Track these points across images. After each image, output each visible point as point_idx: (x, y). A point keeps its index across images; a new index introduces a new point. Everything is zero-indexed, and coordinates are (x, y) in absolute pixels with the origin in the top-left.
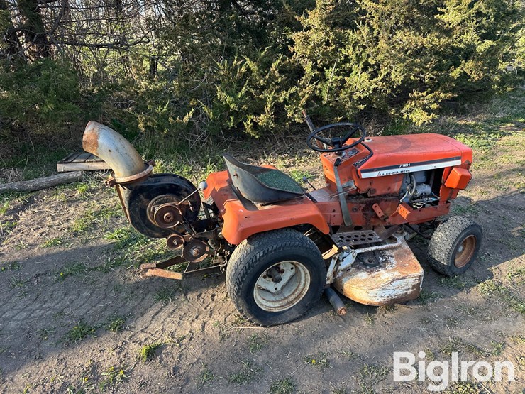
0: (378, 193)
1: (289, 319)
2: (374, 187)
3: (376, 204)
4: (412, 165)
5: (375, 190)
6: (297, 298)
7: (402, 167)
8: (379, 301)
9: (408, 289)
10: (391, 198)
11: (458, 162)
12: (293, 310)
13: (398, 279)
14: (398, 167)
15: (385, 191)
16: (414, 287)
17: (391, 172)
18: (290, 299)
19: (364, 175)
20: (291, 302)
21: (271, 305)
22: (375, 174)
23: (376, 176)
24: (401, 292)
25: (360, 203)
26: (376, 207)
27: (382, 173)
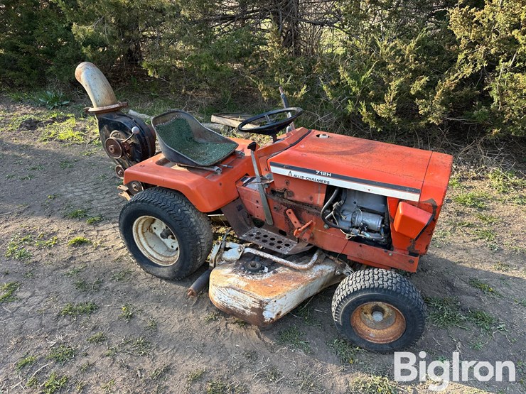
0: (297, 198)
1: (159, 274)
2: (291, 188)
4: (334, 176)
5: (293, 194)
6: (173, 261)
7: (320, 174)
8: (216, 301)
9: (246, 308)
10: (314, 211)
11: (415, 197)
12: (165, 269)
13: (234, 289)
14: (314, 172)
15: (305, 199)
16: (253, 309)
17: (305, 176)
18: (171, 259)
19: (274, 169)
20: (168, 262)
21: (152, 253)
22: (285, 172)
23: (287, 175)
24: (238, 306)
25: (281, 204)
26: (290, 213)
27: (295, 173)
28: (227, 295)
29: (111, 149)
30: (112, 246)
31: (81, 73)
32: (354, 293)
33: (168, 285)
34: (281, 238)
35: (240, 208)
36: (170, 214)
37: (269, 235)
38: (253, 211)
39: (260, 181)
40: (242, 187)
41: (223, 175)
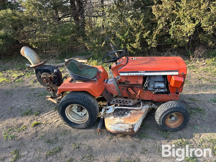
0: (131, 83)
1: (80, 127)
2: (128, 80)
3: (130, 88)
4: (146, 72)
5: (129, 82)
6: (85, 120)
7: (140, 72)
8: (112, 130)
9: (127, 129)
10: (139, 86)
11: (177, 73)
12: (83, 125)
13: (120, 123)
14: (138, 72)
15: (135, 83)
16: (129, 129)
17: (135, 74)
18: (84, 120)
19: (121, 74)
20: (83, 121)
21: (76, 120)
22: (126, 74)
23: (127, 75)
24: (123, 130)
25: (124, 87)
26: (130, 89)
27: (130, 74)
28: (118, 126)
29: (45, 81)
30: (52, 122)
31: (24, 52)
32: (165, 112)
33: (86, 130)
34: (126, 100)
35: (107, 92)
36: (84, 101)
37: (121, 100)
38: (112, 92)
39: (114, 80)
40: (106, 84)
41: (99, 81)
